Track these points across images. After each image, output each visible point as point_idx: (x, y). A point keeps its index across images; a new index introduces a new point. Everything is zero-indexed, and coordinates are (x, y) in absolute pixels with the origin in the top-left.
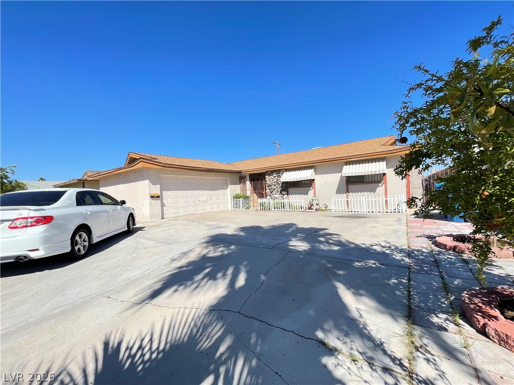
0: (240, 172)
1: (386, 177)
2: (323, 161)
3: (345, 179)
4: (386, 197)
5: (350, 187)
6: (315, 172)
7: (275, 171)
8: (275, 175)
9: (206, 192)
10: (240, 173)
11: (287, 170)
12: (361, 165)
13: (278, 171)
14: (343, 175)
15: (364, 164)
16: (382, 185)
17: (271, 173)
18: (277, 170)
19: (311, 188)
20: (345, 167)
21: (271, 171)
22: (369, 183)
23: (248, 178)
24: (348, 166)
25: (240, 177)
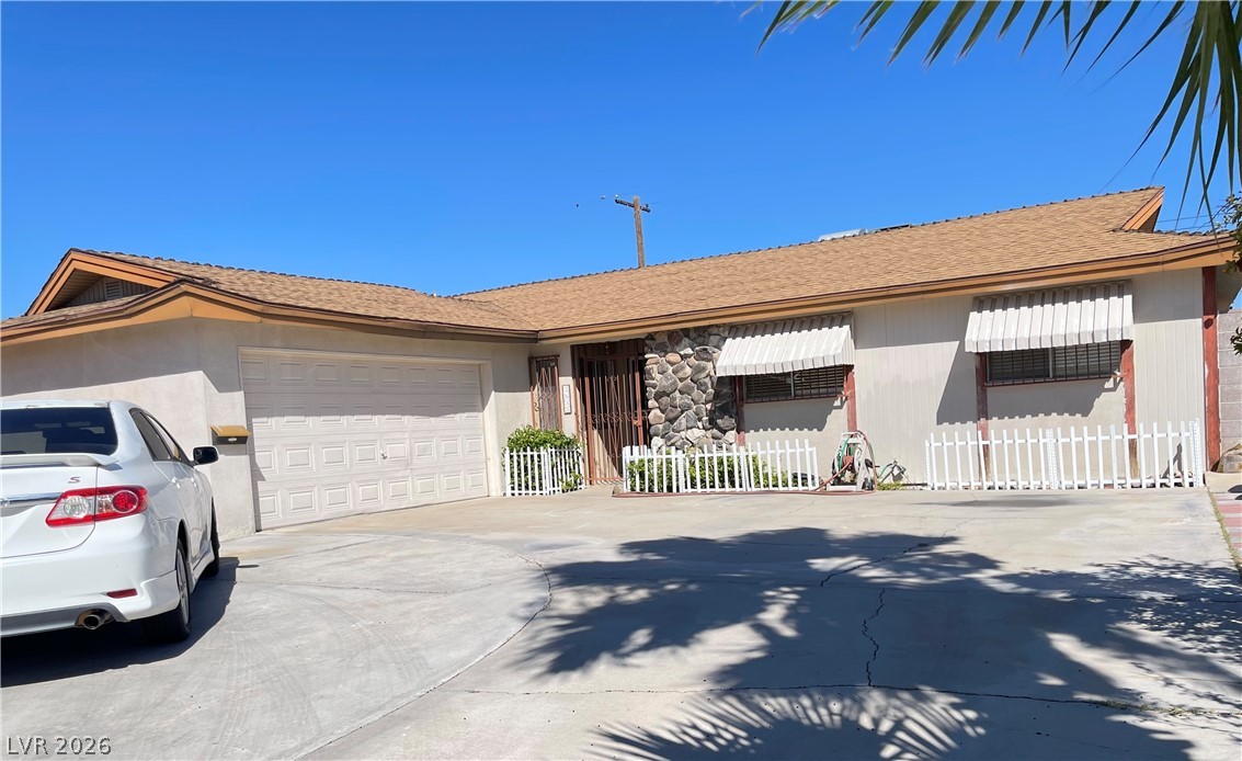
0: (533, 337)
1: (1131, 355)
2: (888, 294)
3: (973, 364)
4: (1132, 430)
5: (995, 394)
6: (855, 335)
7: (686, 332)
8: (689, 351)
9: (408, 420)
10: (536, 340)
11: (739, 330)
12: (1037, 308)
13: (703, 334)
14: (970, 348)
15: (1048, 307)
16: (1116, 385)
17: (672, 339)
18: (696, 329)
19: (837, 403)
20: (974, 316)
21: (671, 334)
22: (1067, 377)
23: (566, 361)
24: (986, 313)
25: (531, 359)
